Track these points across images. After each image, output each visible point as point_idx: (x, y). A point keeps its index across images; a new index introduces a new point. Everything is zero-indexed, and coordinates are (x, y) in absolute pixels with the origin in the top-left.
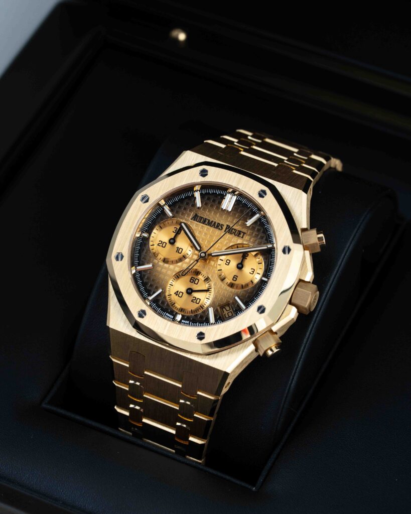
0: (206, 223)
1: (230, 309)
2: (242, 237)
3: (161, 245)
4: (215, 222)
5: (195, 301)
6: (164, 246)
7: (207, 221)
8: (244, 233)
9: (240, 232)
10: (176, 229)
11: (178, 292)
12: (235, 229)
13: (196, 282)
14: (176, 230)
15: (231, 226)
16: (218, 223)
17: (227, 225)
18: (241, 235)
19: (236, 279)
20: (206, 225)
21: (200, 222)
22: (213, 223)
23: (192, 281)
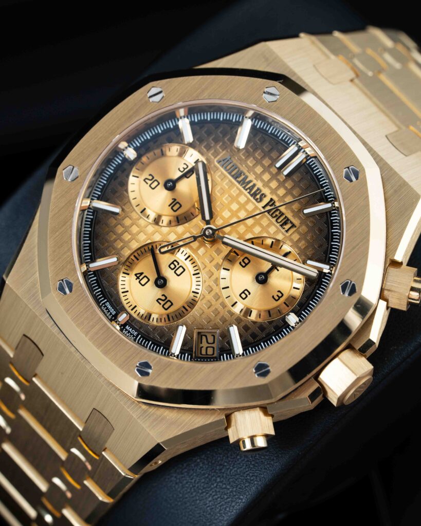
0: (239, 179)
1: (214, 343)
2: (287, 231)
3: (150, 182)
4: (254, 185)
5: (162, 303)
6: (153, 186)
7: (243, 177)
8: (293, 226)
9: (287, 221)
10: (185, 167)
11: (141, 274)
12: (280, 212)
13: (179, 272)
14: (184, 169)
15: (277, 204)
16: (258, 189)
17: (272, 200)
18: (287, 227)
19: (247, 296)
20: (239, 182)
21: (230, 173)
22: (251, 184)
23: (172, 266)
